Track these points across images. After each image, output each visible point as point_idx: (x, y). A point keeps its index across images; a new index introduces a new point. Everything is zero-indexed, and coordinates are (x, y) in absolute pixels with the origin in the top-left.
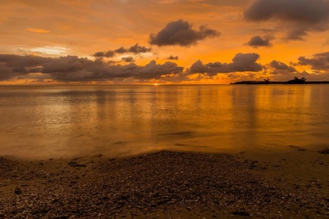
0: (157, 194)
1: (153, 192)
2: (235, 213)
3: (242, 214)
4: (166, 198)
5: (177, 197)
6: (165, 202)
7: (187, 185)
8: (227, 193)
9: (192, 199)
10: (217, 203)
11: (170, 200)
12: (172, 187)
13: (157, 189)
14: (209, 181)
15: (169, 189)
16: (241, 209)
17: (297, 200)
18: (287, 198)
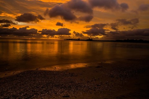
0: (26, 94)
1: (24, 93)
2: (63, 97)
3: (66, 96)
4: (31, 95)
5: (36, 94)
6: (30, 97)
7: (42, 87)
8: (61, 88)
9: (44, 93)
10: (56, 93)
11: (33, 95)
12: (34, 89)
13: (26, 91)
14: (53, 84)
15: (32, 90)
16: (66, 95)
17: (88, 87)
18: (84, 87)
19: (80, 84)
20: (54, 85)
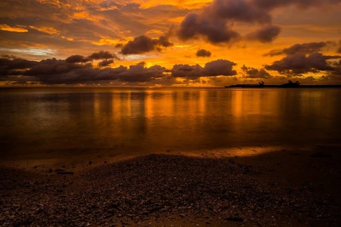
0: (149, 201)
1: (145, 199)
2: (228, 219)
3: (236, 220)
4: (158, 205)
5: (169, 204)
6: (158, 209)
7: (180, 191)
8: (221, 199)
9: (185, 205)
10: (211, 209)
11: (163, 207)
12: (165, 194)
13: (150, 196)
15: (161, 195)
16: (235, 215)
17: (291, 204)
18: (280, 203)
19: (267, 194)
20: (205, 189)
